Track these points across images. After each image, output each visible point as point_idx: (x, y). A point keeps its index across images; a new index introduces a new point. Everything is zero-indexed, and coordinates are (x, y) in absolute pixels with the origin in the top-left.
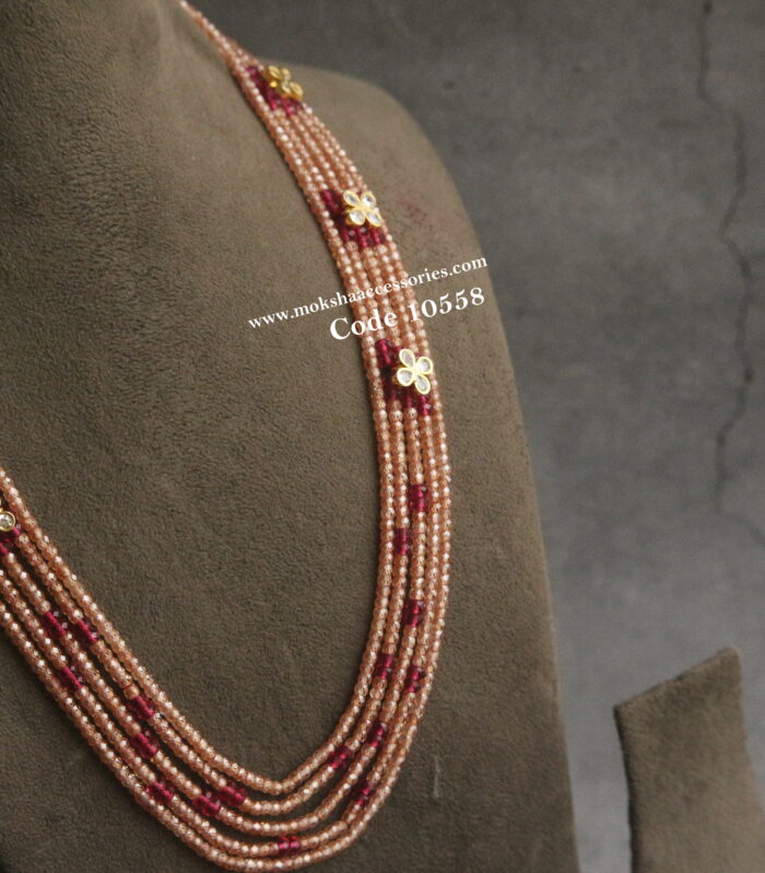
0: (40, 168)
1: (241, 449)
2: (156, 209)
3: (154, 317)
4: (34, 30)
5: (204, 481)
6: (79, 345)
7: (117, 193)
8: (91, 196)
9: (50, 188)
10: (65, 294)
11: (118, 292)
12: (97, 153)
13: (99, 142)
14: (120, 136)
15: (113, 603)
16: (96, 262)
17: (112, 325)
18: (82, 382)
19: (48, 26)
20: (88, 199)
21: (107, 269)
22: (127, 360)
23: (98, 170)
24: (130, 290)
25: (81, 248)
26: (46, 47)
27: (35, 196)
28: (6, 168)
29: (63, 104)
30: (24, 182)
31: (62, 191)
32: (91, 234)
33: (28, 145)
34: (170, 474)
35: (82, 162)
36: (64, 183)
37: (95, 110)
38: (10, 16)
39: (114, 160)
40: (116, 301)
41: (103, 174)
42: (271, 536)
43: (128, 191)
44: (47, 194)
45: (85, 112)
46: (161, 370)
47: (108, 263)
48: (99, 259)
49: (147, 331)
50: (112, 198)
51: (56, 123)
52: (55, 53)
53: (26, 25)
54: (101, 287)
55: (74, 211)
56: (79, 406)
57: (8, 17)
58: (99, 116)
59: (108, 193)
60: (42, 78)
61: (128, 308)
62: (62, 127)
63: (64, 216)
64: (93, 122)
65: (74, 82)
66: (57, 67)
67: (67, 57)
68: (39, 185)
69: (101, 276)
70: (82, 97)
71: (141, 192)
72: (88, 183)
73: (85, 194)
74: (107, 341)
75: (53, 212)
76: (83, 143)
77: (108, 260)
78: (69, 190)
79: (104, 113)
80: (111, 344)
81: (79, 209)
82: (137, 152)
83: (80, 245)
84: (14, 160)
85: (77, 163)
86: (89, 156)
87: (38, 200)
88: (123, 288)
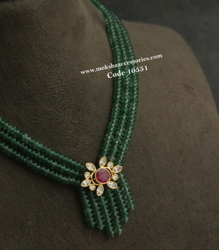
0: (36, 82)
3: (82, 141)
4: (33, 27)
7: (67, 91)
9: (40, 90)
10: (46, 133)
11: (68, 131)
12: (59, 75)
13: (60, 71)
16: (59, 119)
17: (65, 144)
19: (38, 25)
20: (55, 94)
21: (63, 122)
23: (59, 82)
24: (72, 130)
25: (52, 114)
26: (38, 34)
27: (34, 93)
28: (23, 82)
29: (45, 56)
30: (29, 88)
31: (45, 91)
33: (32, 73)
35: (53, 79)
36: (46, 88)
37: (58, 58)
38: (23, 22)
39: (66, 78)
40: (66, 135)
41: (61, 84)
42: (129, 226)
43: (71, 90)
44: (39, 93)
45: (54, 59)
49: (79, 147)
50: (65, 93)
51: (42, 64)
52: (42, 36)
53: (30, 25)
54: (61, 129)
55: (50, 99)
57: (22, 22)
58: (60, 60)
59: (63, 91)
60: (37, 46)
61: (71, 138)
62: (45, 65)
63: (46, 101)
64: (57, 63)
65: (50, 47)
66: (43, 41)
67: (47, 37)
68: (36, 89)
69: (60, 125)
70: (53, 53)
71: (77, 90)
72: (55, 88)
73: (54, 92)
74: (63, 151)
75: (41, 100)
76: (53, 71)
77: (63, 118)
78: (48, 90)
79: (62, 58)
80: (64, 152)
81: (52, 98)
82: (75, 74)
83: (52, 113)
84: (26, 79)
85: (51, 79)
86: (56, 76)
87: (35, 95)
88: (69, 129)
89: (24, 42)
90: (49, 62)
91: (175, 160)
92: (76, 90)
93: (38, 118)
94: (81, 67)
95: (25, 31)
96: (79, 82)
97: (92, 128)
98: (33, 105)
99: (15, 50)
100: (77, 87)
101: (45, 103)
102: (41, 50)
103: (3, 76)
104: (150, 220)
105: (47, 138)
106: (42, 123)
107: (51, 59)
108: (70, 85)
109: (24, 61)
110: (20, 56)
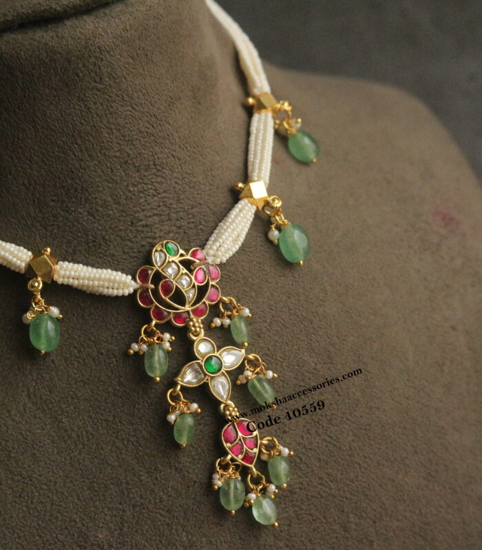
0: (111, 212)
1: (298, 461)
4: (102, 86)
7: (181, 231)
8: (157, 235)
9: (121, 230)
12: (163, 195)
13: (165, 185)
14: (183, 178)
19: (115, 83)
23: (164, 212)
26: (115, 101)
27: (107, 237)
28: (80, 213)
29: (131, 152)
30: (96, 225)
31: (131, 232)
35: (149, 204)
36: (133, 224)
37: (160, 156)
38: (81, 75)
39: (178, 201)
41: (168, 214)
42: (327, 537)
43: (191, 228)
44: (117, 236)
45: (151, 158)
51: (124, 171)
52: (122, 106)
53: (95, 82)
57: (78, 76)
58: (164, 161)
60: (111, 129)
62: (131, 173)
63: (134, 255)
64: (158, 167)
65: (140, 131)
66: (125, 119)
67: (133, 108)
68: (111, 228)
70: (147, 144)
72: (155, 223)
73: (153, 234)
75: (124, 252)
76: (149, 186)
78: (138, 231)
79: (168, 157)
82: (200, 192)
84: (87, 205)
85: (144, 206)
86: (156, 198)
87: (110, 241)
89: (83, 121)
90: (140, 165)
92: (201, 230)
94: (212, 175)
95: (85, 95)
96: (208, 209)
98: (106, 263)
99: (62, 141)
100: (203, 223)
102: (122, 138)
103: (36, 200)
104: (375, 522)
107: (145, 158)
108: (189, 218)
109: (83, 164)
110: (74, 154)
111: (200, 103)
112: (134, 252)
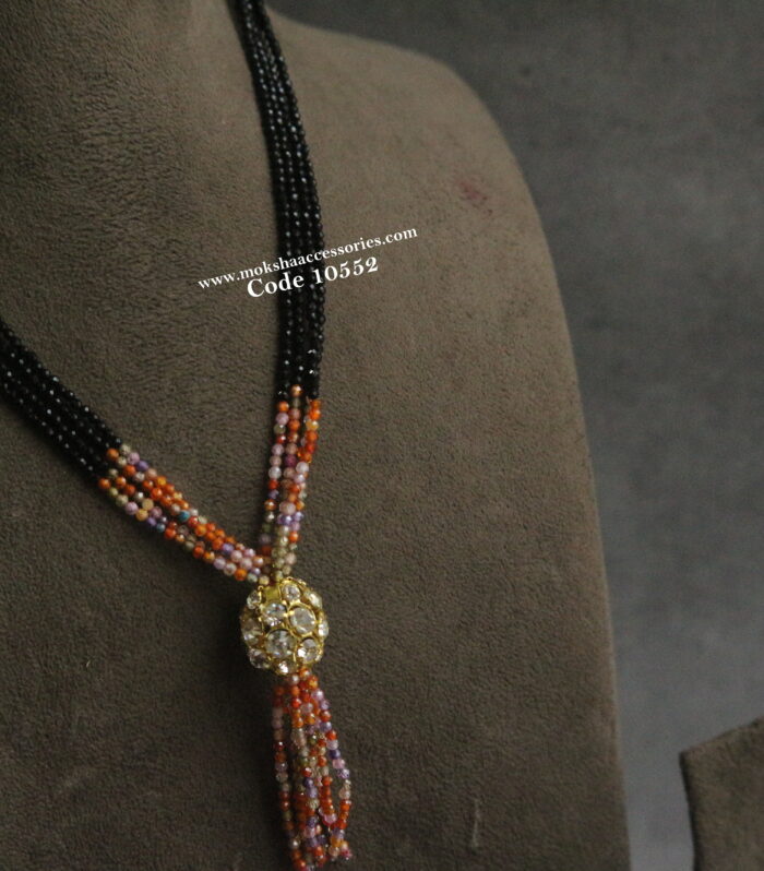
0: (49, 126)
2: (179, 176)
3: (172, 296)
5: (221, 481)
6: (86, 323)
8: (105, 158)
9: (60, 148)
10: (73, 267)
11: (133, 267)
12: (115, 111)
13: (117, 100)
14: (142, 94)
15: (114, 613)
16: (109, 232)
17: (124, 302)
18: (88, 364)
20: (102, 162)
21: (120, 240)
22: (140, 342)
23: (115, 130)
24: (146, 264)
25: (92, 215)
27: (43, 155)
28: (11, 124)
29: (78, 55)
30: (30, 140)
31: (73, 151)
32: (104, 201)
33: (38, 99)
34: (183, 471)
35: (96, 120)
36: (76, 143)
37: (114, 63)
39: (133, 120)
40: (129, 276)
41: (120, 135)
43: (147, 154)
44: (56, 155)
45: (102, 65)
46: (178, 355)
47: (120, 233)
48: (111, 229)
49: (164, 311)
50: (129, 162)
51: (68, 77)
54: (113, 260)
55: (86, 174)
56: (82, 390)
58: (118, 70)
59: (124, 156)
60: (54, 24)
61: (142, 285)
62: (76, 81)
63: (75, 179)
64: (110, 77)
65: (91, 31)
66: (72, 14)
68: (48, 145)
69: (113, 248)
70: (99, 48)
71: (162, 156)
72: (102, 144)
73: (99, 156)
74: (118, 320)
75: (63, 176)
76: (99, 99)
77: (122, 230)
78: (81, 150)
79: (123, 66)
80: (123, 323)
81: (91, 173)
82: (160, 113)
83: (91, 212)
84: (21, 115)
85: (91, 121)
86: (105, 114)
87: (46, 161)
88: (138, 262)
90: (88, 73)
91: (431, 376)
93: (51, 226)
97: (202, 264)
101: (72, 186)
102: (68, 37)
104: (358, 534)
105: (75, 281)
106: (63, 239)
107: (94, 64)
109: (18, 65)
110: (8, 51)
111: (165, 8)
112: (75, 176)
